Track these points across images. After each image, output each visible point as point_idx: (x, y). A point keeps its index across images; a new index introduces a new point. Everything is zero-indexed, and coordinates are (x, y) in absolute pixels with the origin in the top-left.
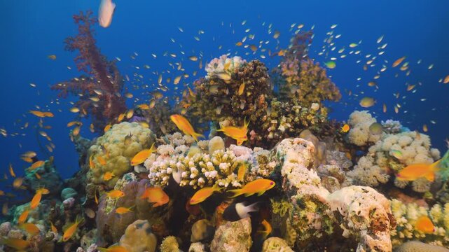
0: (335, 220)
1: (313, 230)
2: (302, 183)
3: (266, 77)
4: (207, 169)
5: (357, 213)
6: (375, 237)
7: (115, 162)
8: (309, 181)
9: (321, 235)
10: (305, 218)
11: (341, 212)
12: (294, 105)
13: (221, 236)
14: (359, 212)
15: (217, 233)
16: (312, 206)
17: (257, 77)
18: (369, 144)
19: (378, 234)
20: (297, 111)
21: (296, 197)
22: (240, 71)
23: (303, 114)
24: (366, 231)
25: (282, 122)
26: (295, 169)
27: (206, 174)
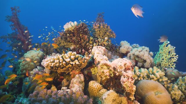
0: (114, 71)
1: (107, 76)
2: (101, 60)
3: (87, 29)
4: (66, 58)
5: (120, 66)
6: (126, 72)
7: (29, 65)
8: (104, 59)
9: (109, 77)
10: (103, 72)
11: (115, 67)
12: (98, 39)
13: (73, 82)
14: (121, 65)
15: (72, 81)
16: (105, 67)
17: (84, 29)
18: (127, 52)
19: (128, 71)
20: (100, 41)
21: (99, 65)
22: (77, 26)
23: (102, 41)
24: (124, 71)
25: (94, 45)
26: (99, 56)
27: (66, 60)
